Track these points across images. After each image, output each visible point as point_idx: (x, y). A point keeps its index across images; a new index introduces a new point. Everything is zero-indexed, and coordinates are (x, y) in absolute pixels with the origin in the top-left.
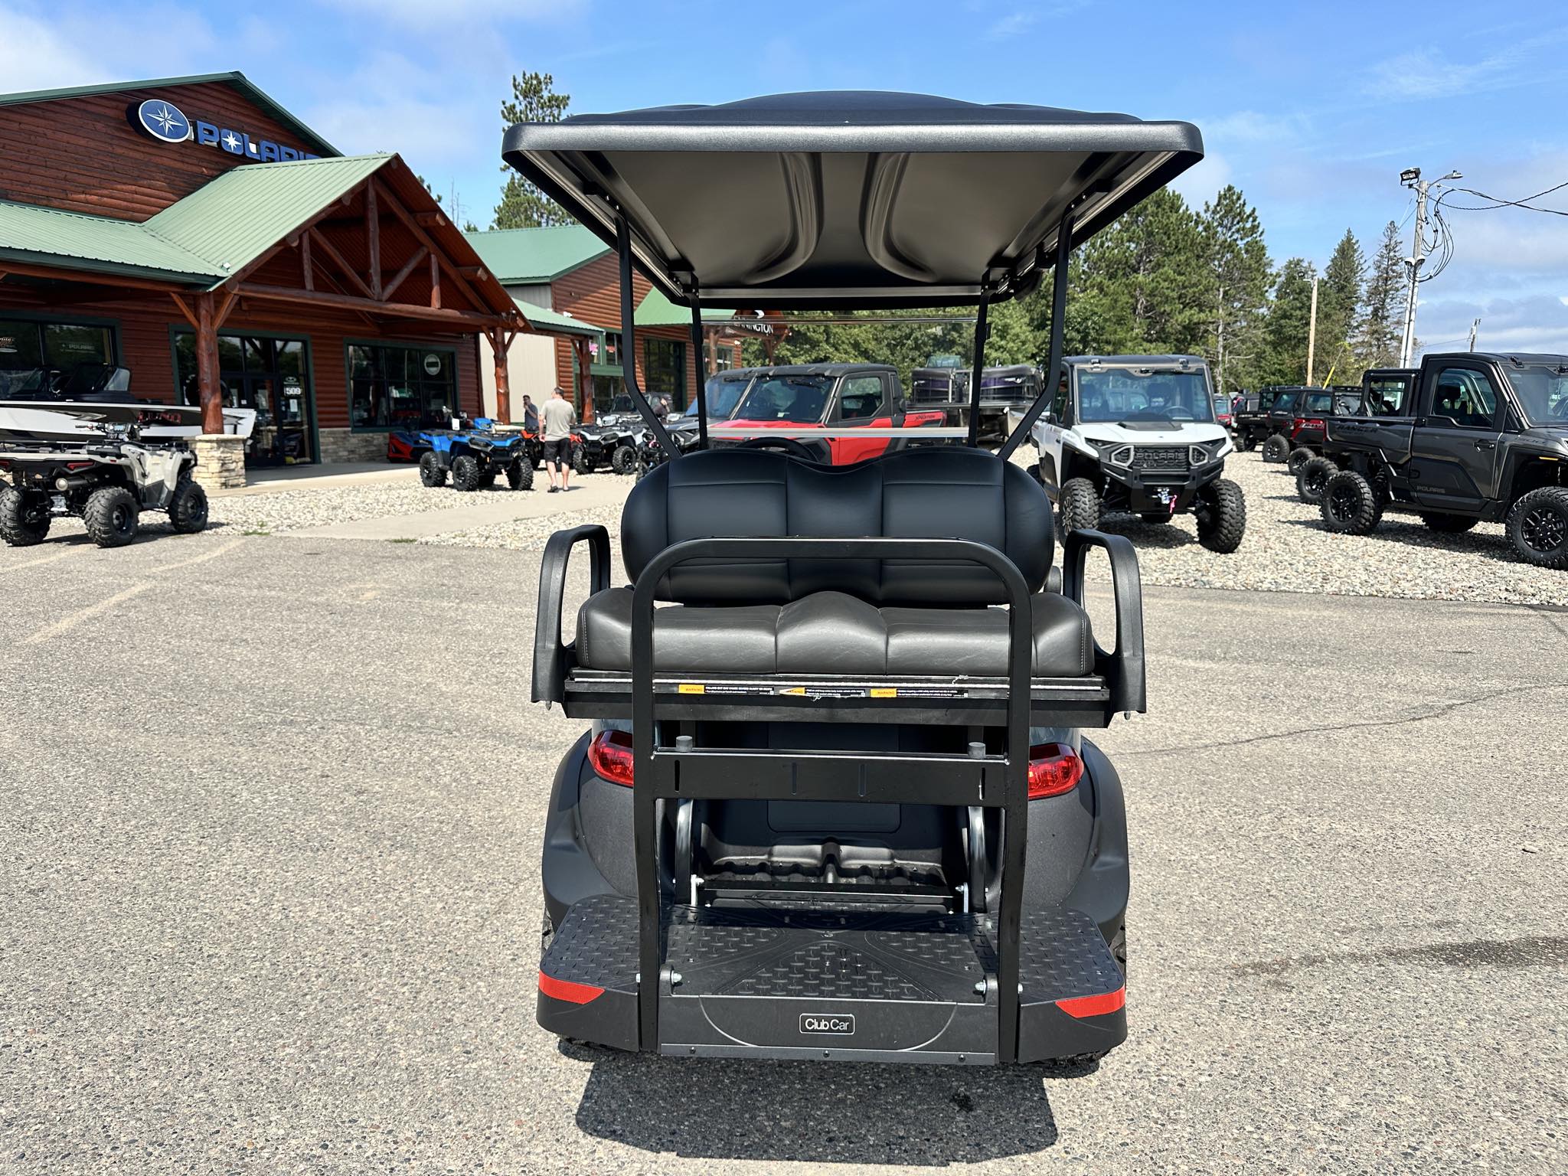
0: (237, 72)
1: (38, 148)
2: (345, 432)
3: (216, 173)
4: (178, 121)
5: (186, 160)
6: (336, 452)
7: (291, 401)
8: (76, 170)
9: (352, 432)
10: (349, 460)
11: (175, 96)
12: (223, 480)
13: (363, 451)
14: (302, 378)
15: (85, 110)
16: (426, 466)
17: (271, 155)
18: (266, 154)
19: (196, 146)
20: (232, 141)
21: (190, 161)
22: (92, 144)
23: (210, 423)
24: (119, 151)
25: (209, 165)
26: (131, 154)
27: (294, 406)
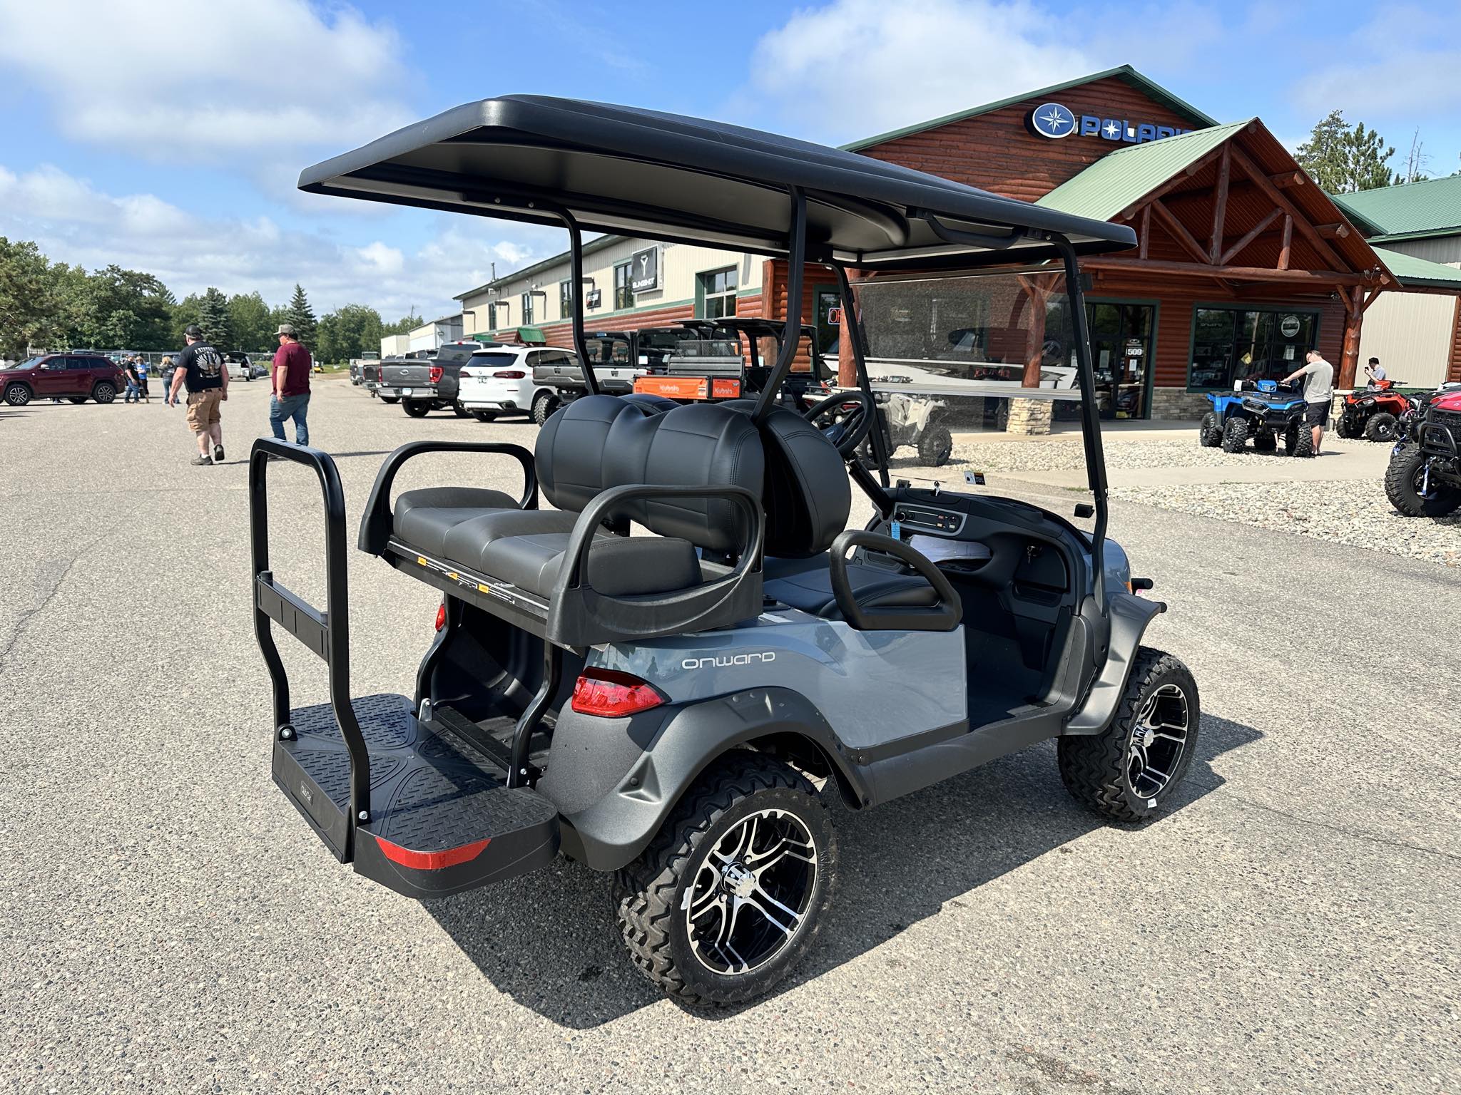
0: (1127, 65)
1: (950, 159)
2: (1180, 391)
3: (1093, 160)
4: (1065, 119)
5: (1069, 151)
6: (1167, 409)
7: (1131, 361)
8: (977, 172)
9: (1187, 392)
10: (1179, 418)
11: (1069, 98)
12: (1029, 428)
13: (1196, 410)
14: (1146, 342)
15: (990, 122)
16: (1206, 426)
17: (1148, 137)
18: (1144, 135)
19: (1080, 138)
20: (1111, 129)
21: (1073, 152)
22: (993, 149)
23: (1029, 378)
24: (1013, 151)
25: (1089, 154)
26: (1024, 153)
27: (1133, 365)
